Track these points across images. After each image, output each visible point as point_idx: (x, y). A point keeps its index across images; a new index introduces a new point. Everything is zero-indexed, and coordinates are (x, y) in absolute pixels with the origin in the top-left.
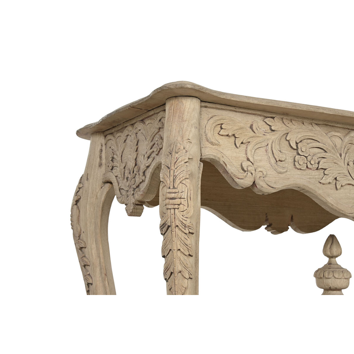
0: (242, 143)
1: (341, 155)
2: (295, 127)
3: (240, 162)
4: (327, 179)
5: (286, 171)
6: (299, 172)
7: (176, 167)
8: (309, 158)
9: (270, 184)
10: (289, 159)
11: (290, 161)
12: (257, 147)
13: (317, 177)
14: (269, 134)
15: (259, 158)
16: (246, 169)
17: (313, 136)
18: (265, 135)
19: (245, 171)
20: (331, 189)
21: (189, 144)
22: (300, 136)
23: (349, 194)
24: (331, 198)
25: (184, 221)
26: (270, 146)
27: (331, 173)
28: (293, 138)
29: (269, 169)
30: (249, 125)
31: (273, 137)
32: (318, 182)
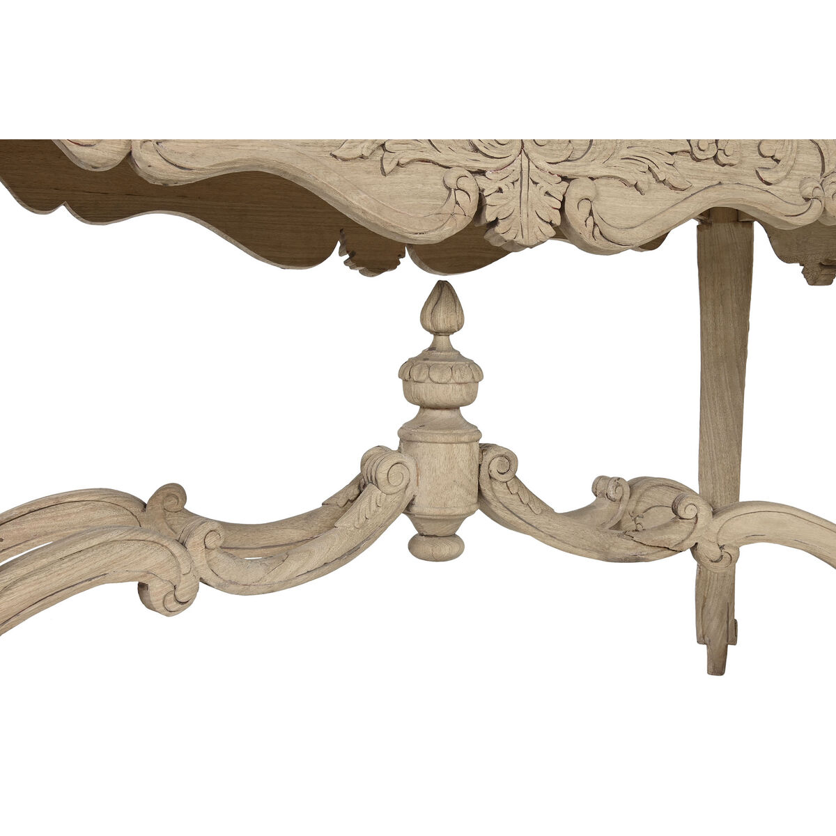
4: (354, 146)
9: (173, 160)
20: (369, 173)
23: (420, 186)
24: (364, 196)
32: (328, 155)
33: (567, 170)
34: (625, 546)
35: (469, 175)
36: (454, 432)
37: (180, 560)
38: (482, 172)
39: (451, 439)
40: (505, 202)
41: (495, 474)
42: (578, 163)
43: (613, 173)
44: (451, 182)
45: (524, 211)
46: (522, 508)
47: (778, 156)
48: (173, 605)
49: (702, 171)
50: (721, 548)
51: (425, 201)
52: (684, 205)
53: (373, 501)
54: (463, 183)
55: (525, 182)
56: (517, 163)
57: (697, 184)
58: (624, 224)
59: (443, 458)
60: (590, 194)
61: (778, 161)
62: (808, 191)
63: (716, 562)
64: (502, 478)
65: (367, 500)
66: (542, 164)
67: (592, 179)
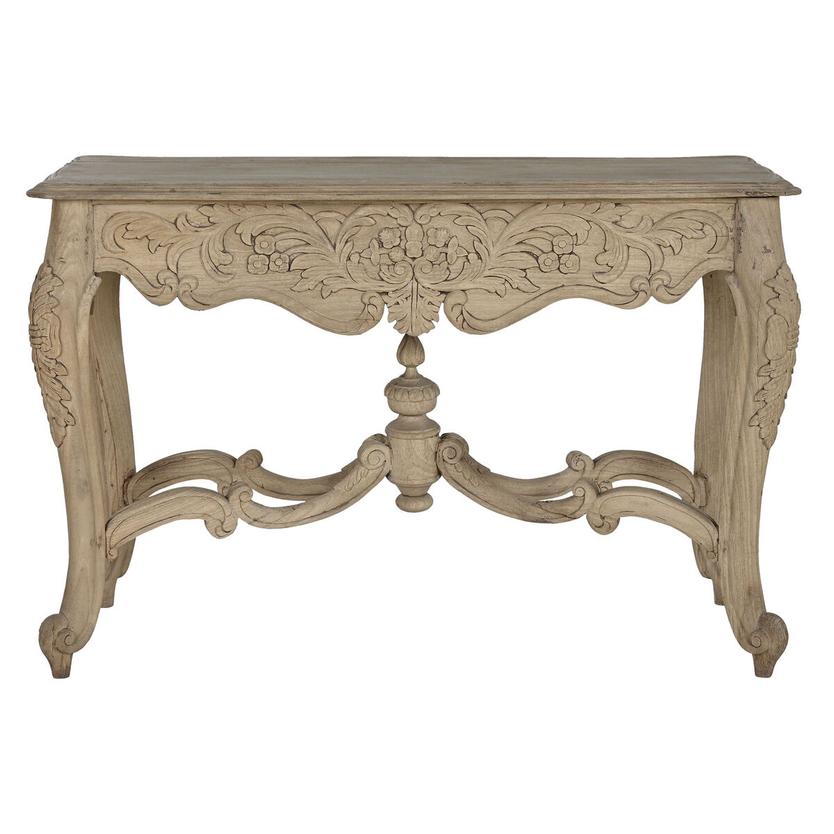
0: (159, 246)
1: (334, 248)
2: (251, 214)
3: (157, 272)
4: (304, 285)
5: (233, 278)
6: (255, 278)
7: (37, 297)
8: (275, 256)
9: (199, 300)
10: (240, 260)
11: (242, 262)
12: (184, 249)
13: (288, 281)
14: (206, 228)
15: (189, 264)
16: (162, 282)
17: (284, 224)
18: (197, 231)
19: (163, 285)
20: (313, 298)
21: (61, 264)
22: (259, 227)
23: (347, 303)
24: (310, 312)
25: (47, 364)
26: (204, 246)
27: (312, 275)
28: (247, 230)
29: (204, 277)
30: (173, 220)
31: (210, 234)
32: (290, 289)
33: (445, 287)
34: (536, 512)
35: (378, 295)
36: (412, 432)
37: (224, 508)
38: (387, 293)
39: (409, 437)
40: (401, 310)
41: (446, 459)
42: (454, 282)
43: (478, 286)
44: (366, 300)
45: (414, 315)
46: (466, 482)
47: (610, 264)
48: (221, 533)
49: (549, 278)
50: (603, 518)
51: (350, 312)
52: (532, 302)
53: (359, 474)
54: (374, 301)
55: (415, 297)
56: (410, 286)
57: (544, 288)
58: (488, 317)
59: (405, 449)
60: (462, 301)
61: (612, 267)
62: (636, 286)
63: (599, 527)
64: (451, 462)
65: (355, 473)
66: (427, 285)
67: (464, 291)
